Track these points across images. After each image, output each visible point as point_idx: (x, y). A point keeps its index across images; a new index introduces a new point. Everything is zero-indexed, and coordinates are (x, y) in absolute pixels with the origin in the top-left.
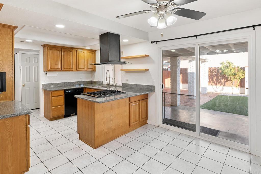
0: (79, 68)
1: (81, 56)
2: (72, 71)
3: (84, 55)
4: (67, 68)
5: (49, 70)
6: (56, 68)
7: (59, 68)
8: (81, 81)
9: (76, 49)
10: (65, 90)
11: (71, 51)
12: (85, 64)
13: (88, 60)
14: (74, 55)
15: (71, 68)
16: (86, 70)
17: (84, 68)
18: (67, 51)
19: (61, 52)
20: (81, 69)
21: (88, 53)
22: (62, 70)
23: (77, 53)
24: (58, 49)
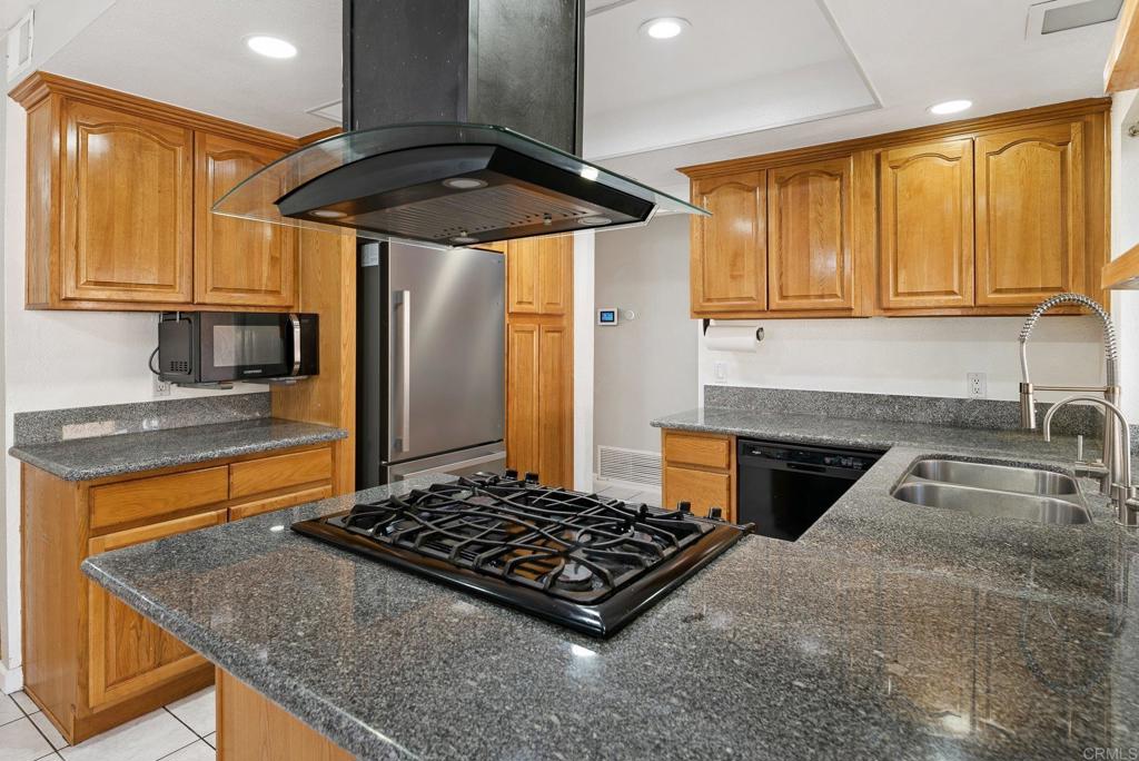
0: (897, 294)
1: (920, 190)
2: (845, 313)
3: (953, 178)
4: (807, 297)
5: (698, 309)
6: (731, 295)
7: (751, 298)
8: (974, 396)
9: (877, 151)
10: (739, 438)
11: (831, 175)
12: (968, 251)
13: (999, 214)
14: (858, 197)
15: (836, 296)
16: (980, 302)
17: (953, 293)
18: (803, 179)
19: (759, 194)
20: (921, 298)
21: (1001, 151)
22: (768, 312)
23: (887, 172)
24: (745, 180)
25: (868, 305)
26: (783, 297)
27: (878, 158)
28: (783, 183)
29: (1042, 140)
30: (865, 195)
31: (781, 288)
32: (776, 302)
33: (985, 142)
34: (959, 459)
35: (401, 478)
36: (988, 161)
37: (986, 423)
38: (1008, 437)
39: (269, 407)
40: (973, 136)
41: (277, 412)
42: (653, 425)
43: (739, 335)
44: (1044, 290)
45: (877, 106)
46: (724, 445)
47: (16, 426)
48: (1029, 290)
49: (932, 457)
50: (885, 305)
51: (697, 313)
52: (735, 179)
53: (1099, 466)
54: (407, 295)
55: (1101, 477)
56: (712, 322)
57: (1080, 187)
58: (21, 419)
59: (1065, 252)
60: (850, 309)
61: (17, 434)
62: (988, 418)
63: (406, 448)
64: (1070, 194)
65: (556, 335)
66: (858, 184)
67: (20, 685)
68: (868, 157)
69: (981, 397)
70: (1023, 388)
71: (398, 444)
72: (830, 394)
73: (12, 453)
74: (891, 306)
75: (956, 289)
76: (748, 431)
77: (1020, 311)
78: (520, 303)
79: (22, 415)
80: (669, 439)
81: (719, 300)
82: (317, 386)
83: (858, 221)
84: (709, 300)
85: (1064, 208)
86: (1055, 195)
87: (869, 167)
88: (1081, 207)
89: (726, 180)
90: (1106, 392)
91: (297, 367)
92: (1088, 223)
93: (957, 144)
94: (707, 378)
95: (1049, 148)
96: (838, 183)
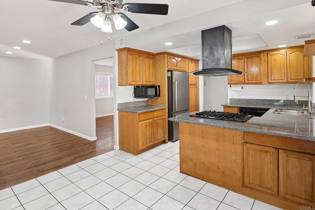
0: (271, 80)
1: (276, 60)
2: (261, 83)
3: (283, 58)
4: (253, 80)
5: (229, 83)
6: (237, 80)
7: (241, 81)
8: (287, 99)
9: (267, 52)
10: (240, 108)
11: (257, 57)
12: (286, 72)
13: (291, 65)
14: (263, 61)
15: (259, 80)
16: (288, 81)
17: (282, 80)
18: (252, 57)
19: (243, 60)
20: (276, 81)
21: (292, 53)
22: (245, 83)
23: (269, 57)
24: (240, 58)
25: (265, 82)
26: (248, 80)
27: (267, 54)
28: (248, 58)
29: (300, 51)
30: (265, 61)
31: (247, 79)
32: (246, 81)
33: (289, 51)
34: (284, 109)
35: (176, 116)
36: (289, 55)
37: (289, 104)
38: (293, 106)
39: (148, 103)
40: (286, 50)
41: (149, 103)
42: (222, 106)
43: (238, 88)
44: (300, 79)
45: (268, 46)
46: (237, 109)
47: (118, 105)
48: (297, 79)
49: (279, 109)
50: (269, 82)
51: (229, 84)
52: (237, 57)
53: (307, 109)
54: (176, 81)
55: (307, 110)
56: (231, 85)
57: (307, 60)
58: (118, 104)
59: (304, 72)
60: (262, 83)
61: (118, 107)
62: (290, 103)
63: (177, 110)
64: (305, 62)
65: (196, 88)
66: (263, 59)
67: (119, 149)
68: (265, 53)
69: (288, 99)
70: (294, 97)
71: (175, 109)
72: (257, 99)
73: (117, 110)
74: (270, 82)
75: (283, 79)
76: (242, 106)
77: (295, 83)
78: (191, 82)
79: (119, 103)
80: (225, 108)
81: (234, 81)
82: (160, 99)
83: (263, 66)
84: (232, 81)
85: (304, 64)
86: (302, 62)
87: (265, 55)
88: (307, 64)
89: (235, 57)
90: (308, 97)
91: (158, 95)
92: (308, 67)
93: (283, 51)
94: (230, 97)
95: (301, 53)
96: (259, 59)
